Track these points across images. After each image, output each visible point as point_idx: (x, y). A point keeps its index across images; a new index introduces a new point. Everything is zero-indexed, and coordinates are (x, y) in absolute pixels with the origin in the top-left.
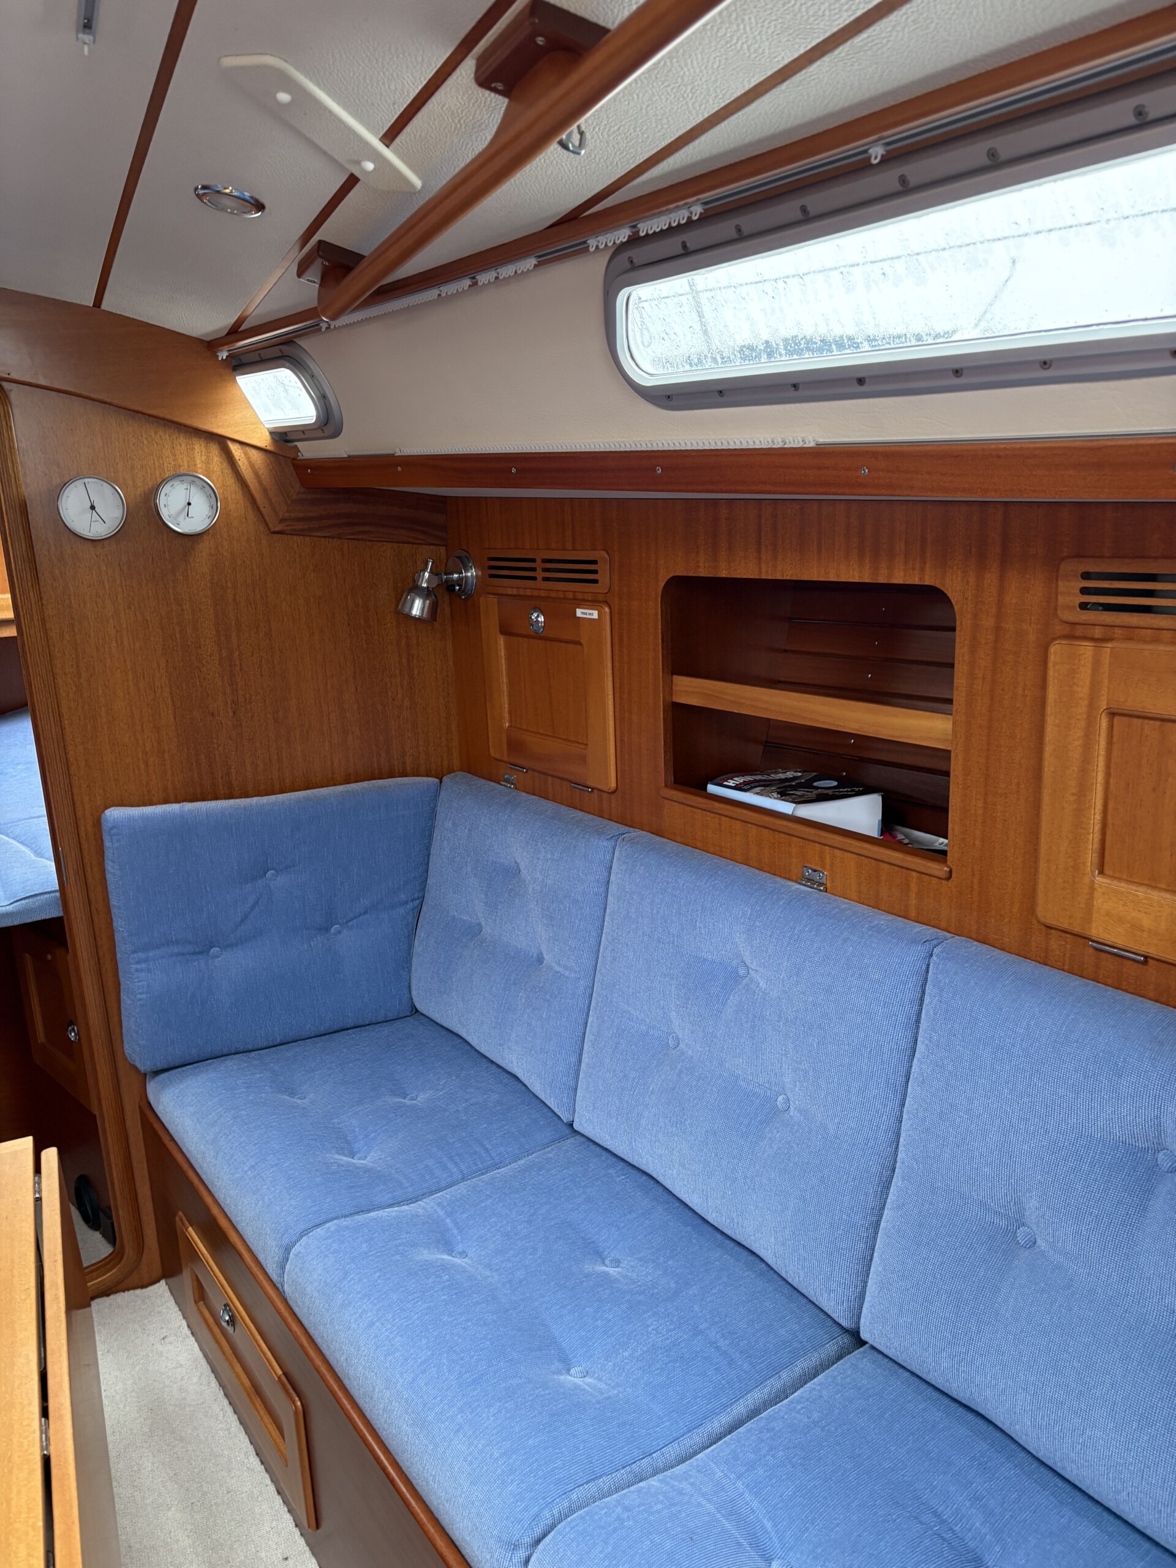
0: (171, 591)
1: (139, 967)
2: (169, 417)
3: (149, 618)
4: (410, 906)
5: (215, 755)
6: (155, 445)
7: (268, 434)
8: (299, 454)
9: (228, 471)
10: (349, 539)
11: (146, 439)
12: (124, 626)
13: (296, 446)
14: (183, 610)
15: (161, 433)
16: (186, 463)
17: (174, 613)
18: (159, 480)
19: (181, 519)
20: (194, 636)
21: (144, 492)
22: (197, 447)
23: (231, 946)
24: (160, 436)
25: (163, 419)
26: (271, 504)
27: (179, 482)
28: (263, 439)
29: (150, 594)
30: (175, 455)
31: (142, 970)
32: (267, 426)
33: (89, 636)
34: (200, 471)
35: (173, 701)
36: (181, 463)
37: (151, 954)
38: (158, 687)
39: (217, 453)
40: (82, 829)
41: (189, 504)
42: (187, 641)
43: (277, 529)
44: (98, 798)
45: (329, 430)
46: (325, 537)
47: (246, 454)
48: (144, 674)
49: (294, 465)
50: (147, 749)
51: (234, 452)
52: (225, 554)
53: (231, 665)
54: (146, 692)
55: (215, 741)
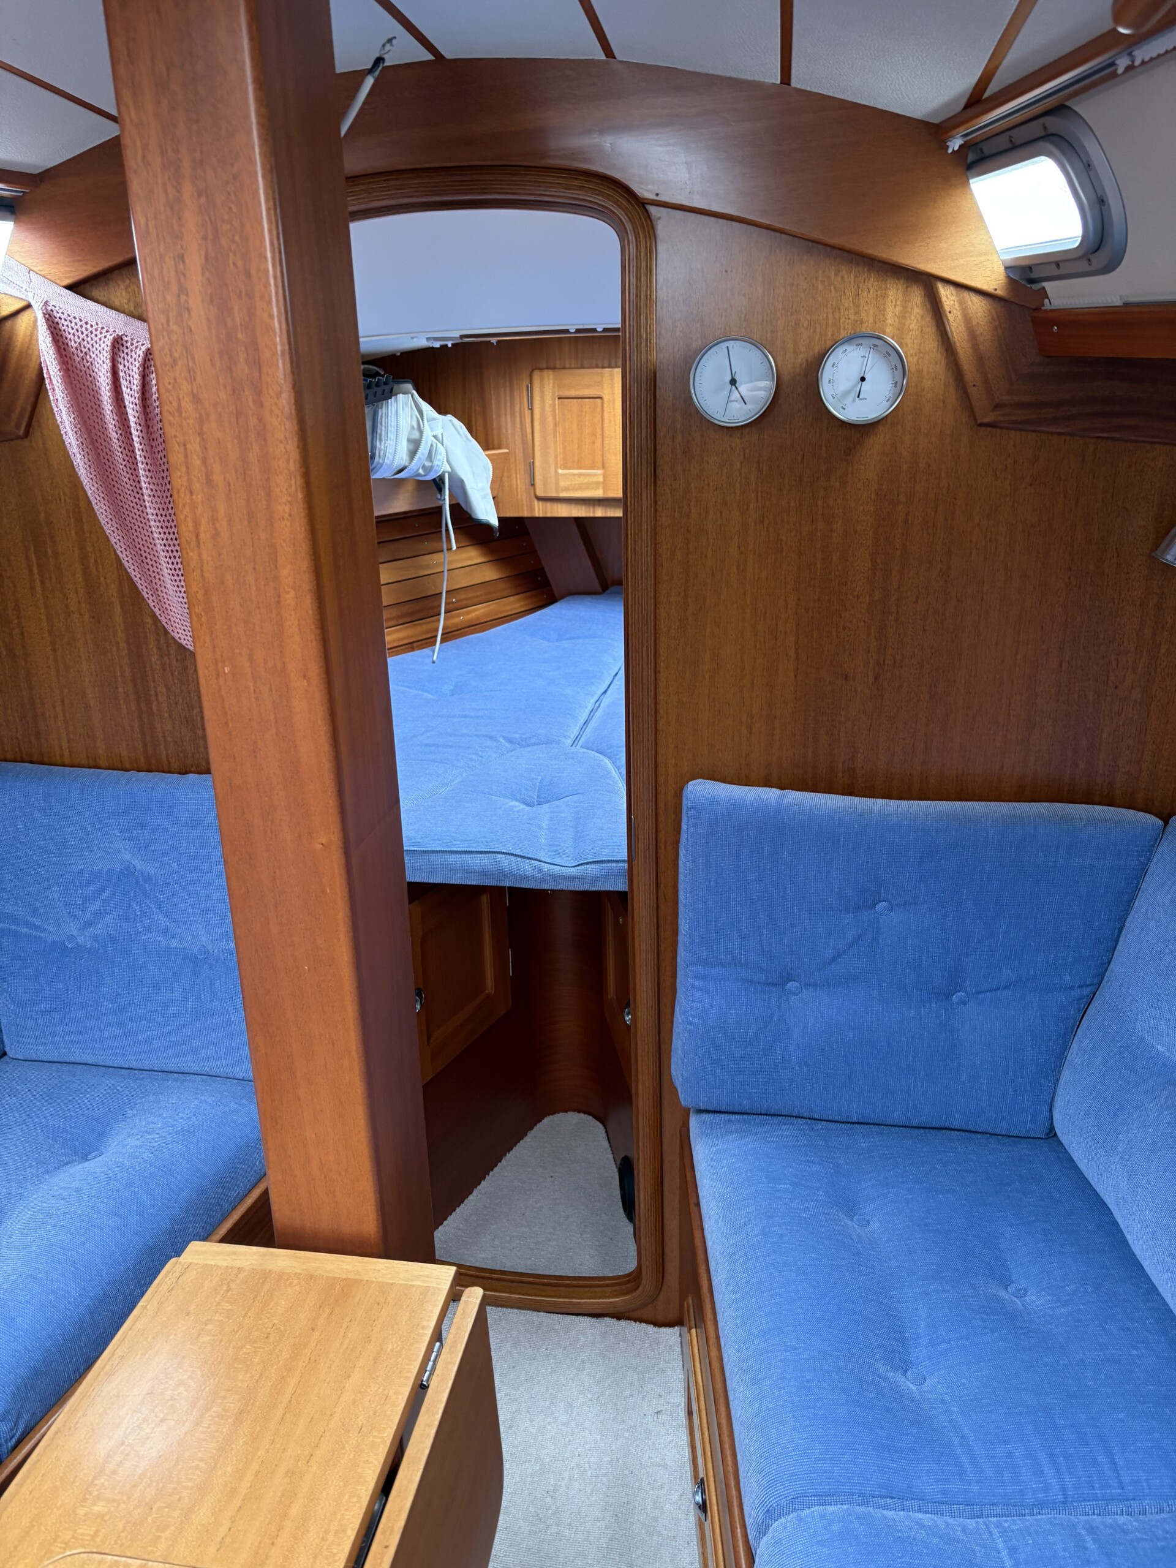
0: (820, 503)
1: (696, 983)
2: (858, 247)
3: (784, 538)
4: (1076, 993)
5: (839, 731)
6: (833, 292)
7: (1002, 269)
8: (1046, 301)
9: (931, 330)
10: (1098, 437)
11: (822, 282)
12: (751, 547)
13: (1044, 288)
14: (831, 530)
15: (844, 273)
16: (871, 320)
17: (819, 534)
18: (829, 343)
19: (848, 401)
20: (840, 568)
21: (807, 360)
22: (892, 293)
23: (814, 985)
24: (842, 277)
25: (850, 252)
26: (986, 381)
27: (855, 347)
28: (992, 278)
29: (792, 504)
30: (858, 306)
31: (698, 989)
32: (1003, 258)
33: (706, 556)
34: (889, 329)
35: (797, 654)
36: (865, 319)
37: (713, 971)
38: (781, 632)
39: (919, 302)
40: (661, 797)
41: (863, 379)
42: (830, 573)
43: (986, 420)
44: (686, 764)
45: (1099, 260)
46: (1059, 434)
47: (961, 302)
48: (766, 613)
49: (1034, 320)
50: (754, 712)
51: (944, 299)
52: (904, 453)
53: (884, 612)
54: (764, 637)
55: (843, 713)
